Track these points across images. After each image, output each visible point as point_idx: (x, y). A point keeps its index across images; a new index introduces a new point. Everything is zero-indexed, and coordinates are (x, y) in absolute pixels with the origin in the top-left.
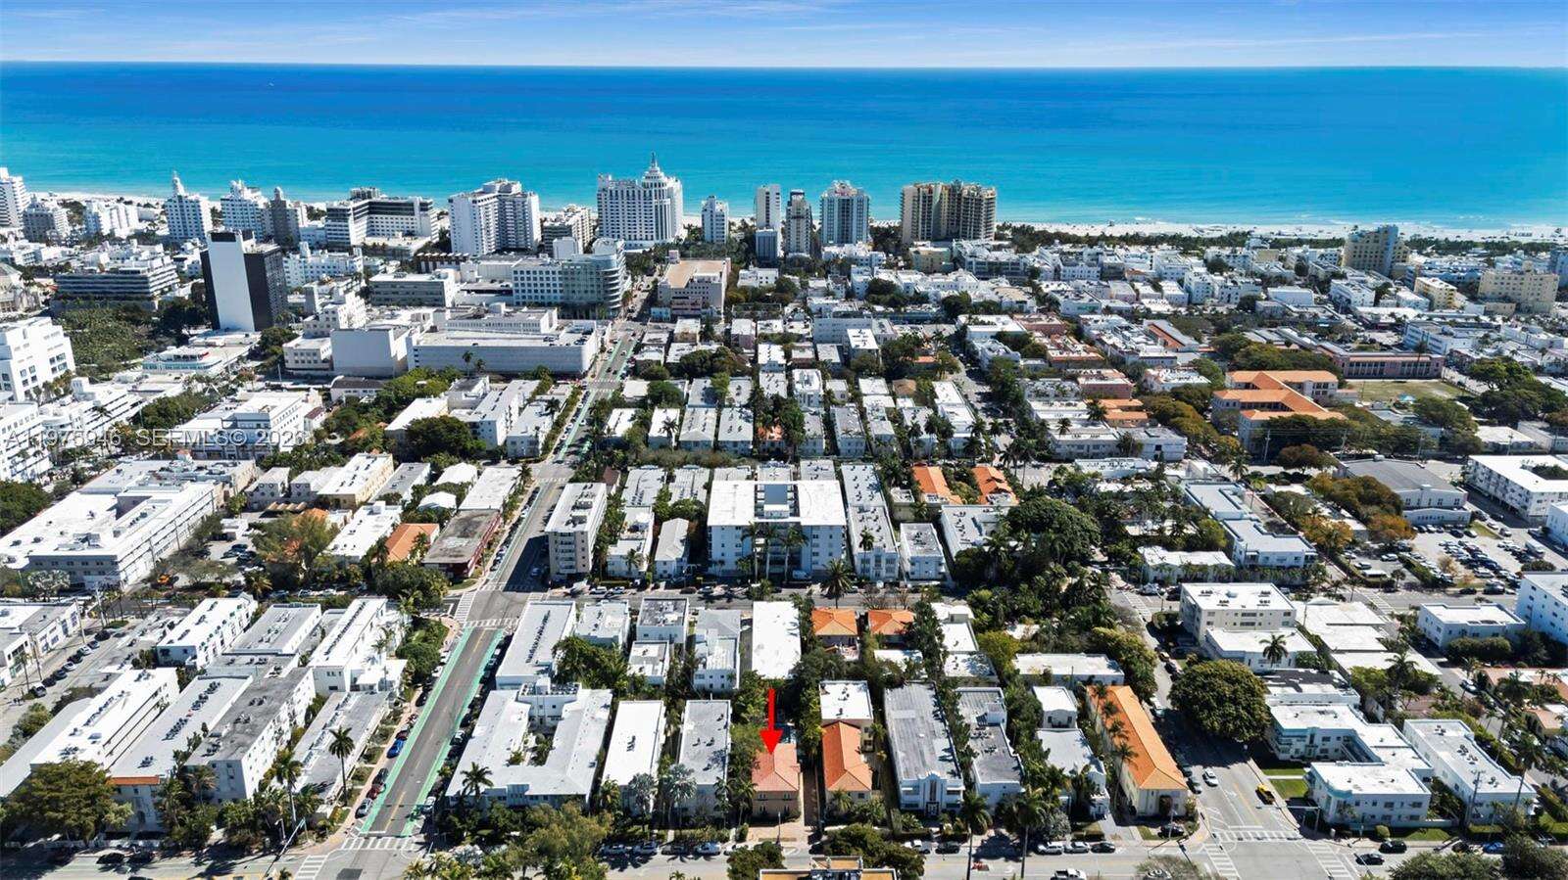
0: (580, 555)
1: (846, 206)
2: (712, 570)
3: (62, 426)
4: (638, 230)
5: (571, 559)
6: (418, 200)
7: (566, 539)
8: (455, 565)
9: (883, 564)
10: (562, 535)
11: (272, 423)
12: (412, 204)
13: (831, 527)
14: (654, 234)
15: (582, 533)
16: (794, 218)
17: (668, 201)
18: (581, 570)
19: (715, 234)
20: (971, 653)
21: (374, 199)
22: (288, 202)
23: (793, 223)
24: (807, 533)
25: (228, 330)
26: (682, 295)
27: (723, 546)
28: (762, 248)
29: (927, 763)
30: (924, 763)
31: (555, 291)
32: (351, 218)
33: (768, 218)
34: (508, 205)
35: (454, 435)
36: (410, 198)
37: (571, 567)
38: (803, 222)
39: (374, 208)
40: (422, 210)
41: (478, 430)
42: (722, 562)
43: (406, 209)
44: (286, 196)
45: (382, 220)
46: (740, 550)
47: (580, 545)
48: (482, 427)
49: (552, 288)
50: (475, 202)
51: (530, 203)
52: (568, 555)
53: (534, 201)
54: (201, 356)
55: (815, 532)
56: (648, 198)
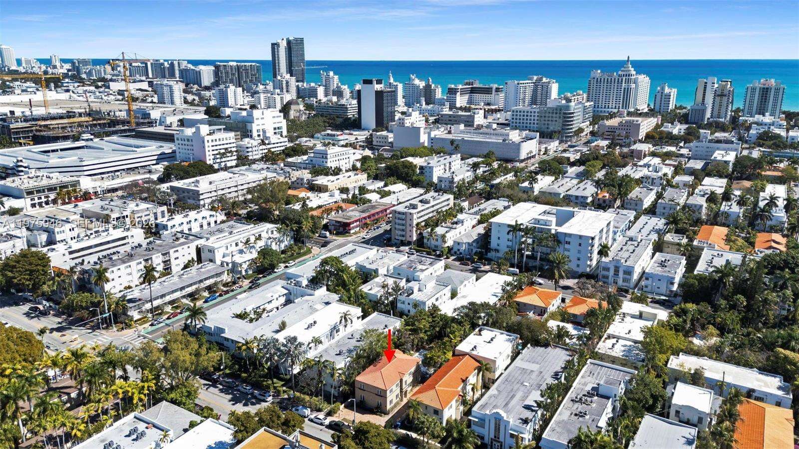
0: (409, 228)
1: (765, 91)
2: (491, 255)
3: (247, 148)
4: (611, 103)
5: (403, 230)
6: (495, 86)
7: (400, 216)
8: (344, 223)
9: (621, 274)
10: (399, 213)
11: (329, 156)
12: (492, 88)
13: (581, 237)
14: (621, 105)
15: (411, 214)
16: (718, 96)
17: (633, 86)
18: (409, 239)
19: (662, 107)
20: (636, 342)
21: (474, 86)
22: (433, 86)
23: (718, 99)
24: (561, 238)
25: (364, 130)
26: (613, 130)
27: (499, 238)
28: (693, 115)
29: (510, 406)
30: (507, 404)
31: (534, 123)
32: (458, 94)
33: (704, 99)
34: (539, 88)
35: (406, 170)
36: (491, 85)
37: (403, 236)
38: (725, 99)
39: (473, 91)
40: (496, 91)
41: (424, 171)
42: (497, 251)
43: (488, 91)
44: (433, 83)
45: (477, 96)
46: (510, 244)
47: (409, 222)
48: (426, 170)
49: (532, 122)
50: (518, 84)
51: (551, 87)
52: (401, 227)
53: (555, 88)
54: (338, 135)
55: (567, 239)
56: (620, 82)
